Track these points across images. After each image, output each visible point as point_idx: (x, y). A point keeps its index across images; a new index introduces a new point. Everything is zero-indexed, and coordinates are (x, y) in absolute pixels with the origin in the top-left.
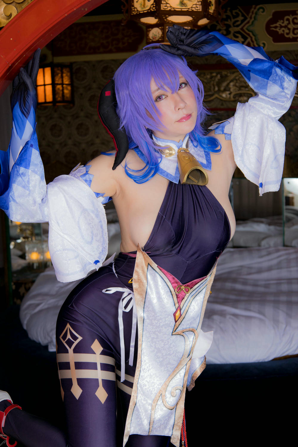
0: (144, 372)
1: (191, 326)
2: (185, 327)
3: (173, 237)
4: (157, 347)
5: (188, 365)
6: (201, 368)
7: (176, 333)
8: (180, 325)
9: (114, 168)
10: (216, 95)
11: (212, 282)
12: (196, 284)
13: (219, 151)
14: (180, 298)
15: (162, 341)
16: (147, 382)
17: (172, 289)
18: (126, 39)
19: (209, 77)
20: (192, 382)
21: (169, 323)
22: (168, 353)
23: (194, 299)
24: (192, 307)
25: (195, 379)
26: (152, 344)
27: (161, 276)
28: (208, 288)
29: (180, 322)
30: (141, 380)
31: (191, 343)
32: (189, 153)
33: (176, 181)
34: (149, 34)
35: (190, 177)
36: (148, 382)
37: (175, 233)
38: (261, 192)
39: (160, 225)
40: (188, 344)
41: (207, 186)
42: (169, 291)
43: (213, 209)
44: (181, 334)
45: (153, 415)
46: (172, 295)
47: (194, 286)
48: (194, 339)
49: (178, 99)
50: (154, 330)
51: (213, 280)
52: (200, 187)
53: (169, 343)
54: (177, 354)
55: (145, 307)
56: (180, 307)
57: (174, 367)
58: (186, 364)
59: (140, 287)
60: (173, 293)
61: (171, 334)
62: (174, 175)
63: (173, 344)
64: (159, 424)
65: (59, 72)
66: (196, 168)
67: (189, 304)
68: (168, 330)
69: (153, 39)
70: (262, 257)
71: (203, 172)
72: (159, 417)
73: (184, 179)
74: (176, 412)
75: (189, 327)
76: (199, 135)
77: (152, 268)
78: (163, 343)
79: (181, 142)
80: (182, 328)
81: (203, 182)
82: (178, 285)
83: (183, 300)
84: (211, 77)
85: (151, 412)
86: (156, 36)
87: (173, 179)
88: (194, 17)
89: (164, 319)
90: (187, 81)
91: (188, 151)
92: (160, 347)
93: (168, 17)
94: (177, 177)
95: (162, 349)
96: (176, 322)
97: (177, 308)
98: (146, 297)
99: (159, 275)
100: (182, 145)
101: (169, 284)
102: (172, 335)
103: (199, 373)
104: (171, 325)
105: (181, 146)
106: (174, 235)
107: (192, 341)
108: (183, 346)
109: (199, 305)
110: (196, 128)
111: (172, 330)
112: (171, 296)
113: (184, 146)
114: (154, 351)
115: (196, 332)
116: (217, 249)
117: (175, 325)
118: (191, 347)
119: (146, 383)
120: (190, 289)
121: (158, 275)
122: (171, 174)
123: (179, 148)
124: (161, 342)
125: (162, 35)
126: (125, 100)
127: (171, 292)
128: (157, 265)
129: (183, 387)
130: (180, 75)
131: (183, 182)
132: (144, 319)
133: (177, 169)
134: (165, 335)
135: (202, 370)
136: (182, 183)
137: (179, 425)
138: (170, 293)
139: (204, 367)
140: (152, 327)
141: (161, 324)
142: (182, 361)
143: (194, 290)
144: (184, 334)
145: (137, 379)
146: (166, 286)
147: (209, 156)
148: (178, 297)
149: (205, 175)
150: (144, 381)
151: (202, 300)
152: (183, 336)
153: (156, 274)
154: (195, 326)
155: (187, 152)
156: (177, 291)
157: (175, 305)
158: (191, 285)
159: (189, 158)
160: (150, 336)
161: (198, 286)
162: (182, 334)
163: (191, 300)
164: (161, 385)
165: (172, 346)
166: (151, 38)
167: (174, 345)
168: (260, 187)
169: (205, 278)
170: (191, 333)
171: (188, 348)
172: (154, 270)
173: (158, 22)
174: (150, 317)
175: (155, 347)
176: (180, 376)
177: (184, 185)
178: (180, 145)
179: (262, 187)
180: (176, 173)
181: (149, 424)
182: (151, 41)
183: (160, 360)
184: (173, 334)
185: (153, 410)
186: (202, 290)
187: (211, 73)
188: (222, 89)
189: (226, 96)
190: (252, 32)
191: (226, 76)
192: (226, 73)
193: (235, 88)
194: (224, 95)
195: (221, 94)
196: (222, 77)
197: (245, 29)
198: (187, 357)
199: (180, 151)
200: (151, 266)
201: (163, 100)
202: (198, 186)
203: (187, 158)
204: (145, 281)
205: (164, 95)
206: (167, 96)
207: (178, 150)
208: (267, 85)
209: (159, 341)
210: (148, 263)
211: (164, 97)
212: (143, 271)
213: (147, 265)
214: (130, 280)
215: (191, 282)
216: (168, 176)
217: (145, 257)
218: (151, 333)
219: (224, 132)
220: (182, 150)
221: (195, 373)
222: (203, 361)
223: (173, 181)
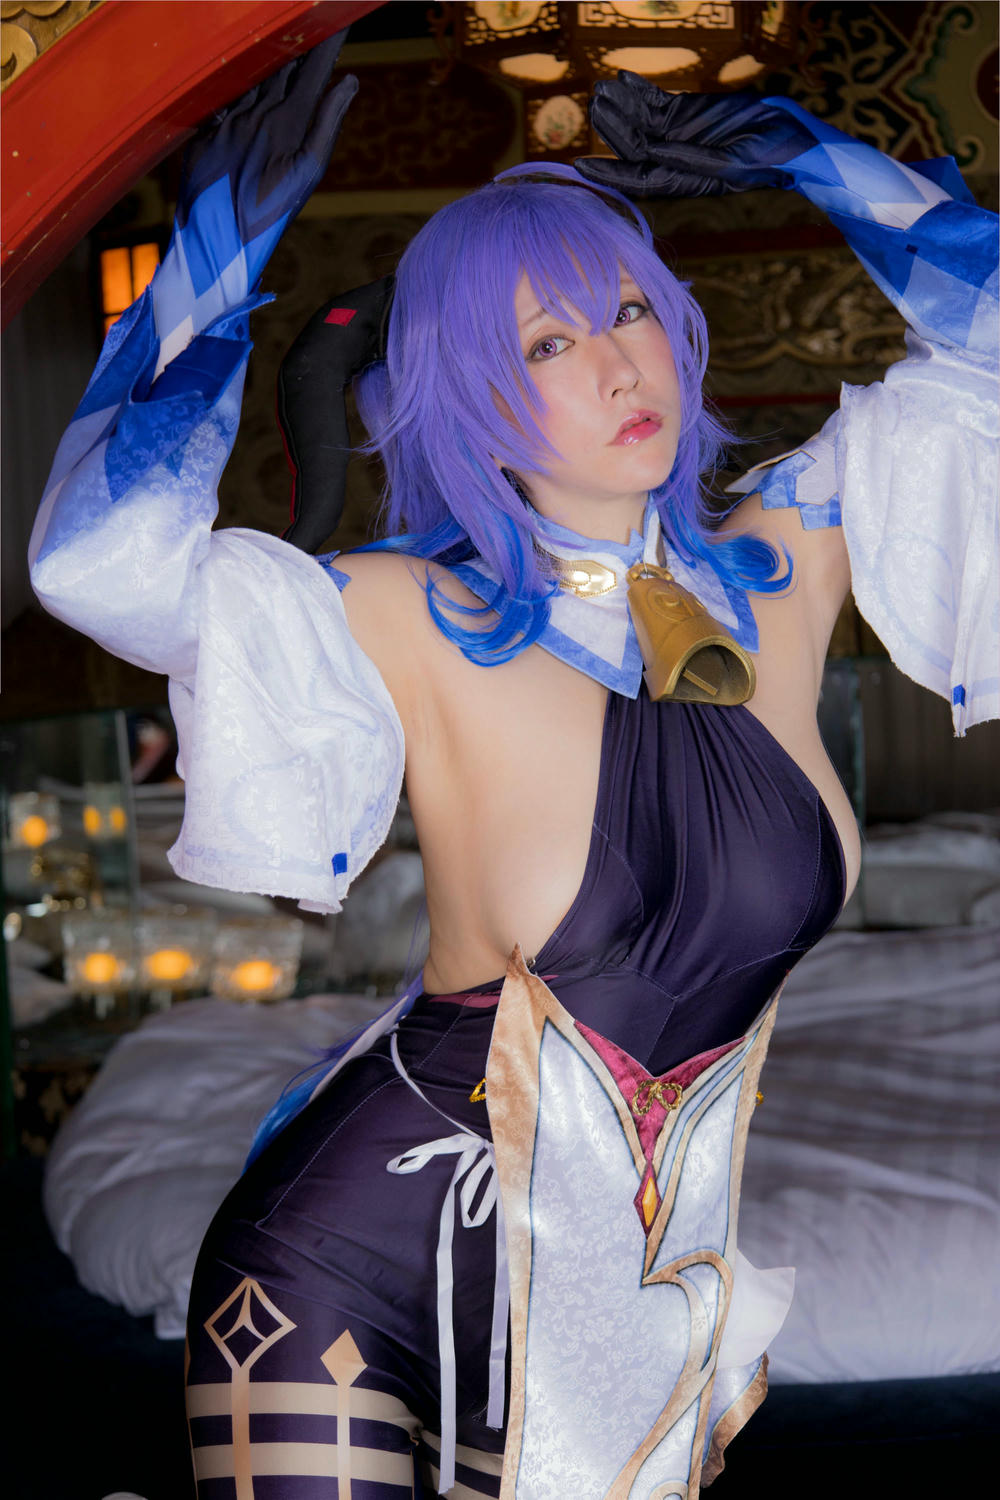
0: (538, 1438)
1: (702, 1243)
2: (680, 1249)
3: (637, 911)
4: (589, 1339)
5: (705, 1399)
7: (656, 1276)
8: (661, 1241)
10: (784, 346)
11: (761, 1059)
12: (704, 1069)
14: (647, 1132)
15: (608, 1314)
16: (551, 1478)
17: (621, 1102)
19: (755, 277)
20: (714, 1455)
21: (624, 1240)
22: (630, 1358)
23: (697, 1130)
24: (692, 1164)
25: (725, 1442)
26: (568, 1332)
27: (584, 1060)
28: (748, 1082)
29: (662, 1230)
30: (527, 1474)
31: (713, 1312)
33: (630, 690)
34: (533, 122)
35: (690, 675)
36: (556, 1478)
37: (644, 895)
38: (962, 720)
40: (704, 1318)
42: (611, 1110)
43: (776, 789)
44: (671, 1277)
46: (621, 1123)
47: (696, 1078)
48: (722, 1294)
49: (612, 352)
50: (574, 1277)
51: (766, 1050)
52: (724, 712)
53: (634, 1321)
54: (665, 1361)
55: (535, 1188)
56: (653, 1167)
57: (657, 1413)
58: (700, 1396)
59: (513, 1113)
60: (623, 1117)
61: (638, 1283)
62: (618, 665)
63: (648, 1321)
66: (711, 643)
67: (681, 1153)
68: (626, 1268)
69: (551, 140)
70: (974, 966)
71: (739, 656)
73: (668, 683)
75: (696, 1249)
77: (559, 1033)
78: (612, 1323)
79: (635, 539)
80: (670, 1255)
81: (733, 692)
82: (638, 1083)
83: (659, 1139)
84: (766, 280)
86: (560, 131)
87: (618, 681)
88: (704, 50)
89: (607, 1226)
91: (668, 578)
93: (605, 54)
94: (632, 674)
95: (609, 1345)
96: (647, 1230)
97: (642, 1174)
98: (538, 1150)
99: (580, 1054)
100: (643, 551)
101: (610, 1083)
102: (642, 1286)
103: (740, 1418)
104: (633, 1248)
105: (641, 555)
106: (639, 904)
107: (715, 1305)
108: (683, 1328)
109: (720, 1149)
111: (640, 1269)
112: (618, 1128)
113: (651, 557)
115: (723, 1265)
116: (793, 943)
117: (646, 1244)
118: (714, 1329)
119: (551, 1481)
120: (684, 1089)
121: (574, 1058)
123: (631, 565)
124: (604, 1318)
125: (582, 125)
127: (616, 1112)
128: (572, 1020)
129: (688, 1483)
130: (623, 275)
131: (665, 692)
132: (533, 1239)
133: (632, 642)
134: (619, 1291)
135: (753, 1409)
138: (613, 1119)
139: (760, 1395)
140: (566, 1264)
141: (601, 1249)
142: (684, 1387)
143: (695, 1094)
144: (681, 1279)
145: (513, 1467)
146: (601, 1094)
148: (642, 1127)
149: (744, 667)
150: (542, 1476)
151: (728, 1129)
152: (678, 1285)
153: (570, 1050)
154: (714, 1239)
155: (668, 582)
156: (639, 1106)
157: (634, 1163)
158: (685, 1076)
159: (681, 604)
160: (562, 1301)
161: (712, 1078)
162: (672, 1281)
163: (687, 1136)
164: (608, 1484)
165: (643, 1330)
166: (543, 138)
167: (649, 1325)
168: (956, 702)
169: (738, 1044)
170: (707, 1269)
171: (703, 1333)
172: (564, 1038)
173: (567, 72)
175: (583, 1342)
176: (678, 1442)
177: (663, 705)
178: (634, 553)
179: (963, 703)
180: (626, 658)
182: (541, 149)
183: (603, 1390)
184: (646, 1280)
186: (725, 1091)
187: (766, 264)
188: (808, 320)
189: (825, 347)
190: (925, 101)
191: (826, 272)
192: (823, 260)
193: (859, 314)
194: (815, 345)
195: (802, 340)
196: (807, 275)
197: (898, 89)
198: (702, 1369)
199: (635, 575)
200: (554, 1027)
201: (555, 354)
202: (717, 707)
203: (671, 605)
204: (532, 1087)
205: (562, 337)
206: (574, 342)
207: (630, 573)
208: (974, 308)
209: (594, 1318)
210: (544, 1017)
211: (560, 345)
212: (526, 1049)
213: (542, 1023)
214: (477, 1090)
215: (684, 1065)
216: (595, 669)
217: (537, 996)
218: (566, 1290)
219: (797, 500)
220: (644, 572)
221: (724, 1420)
222: (757, 1375)
223: (615, 686)
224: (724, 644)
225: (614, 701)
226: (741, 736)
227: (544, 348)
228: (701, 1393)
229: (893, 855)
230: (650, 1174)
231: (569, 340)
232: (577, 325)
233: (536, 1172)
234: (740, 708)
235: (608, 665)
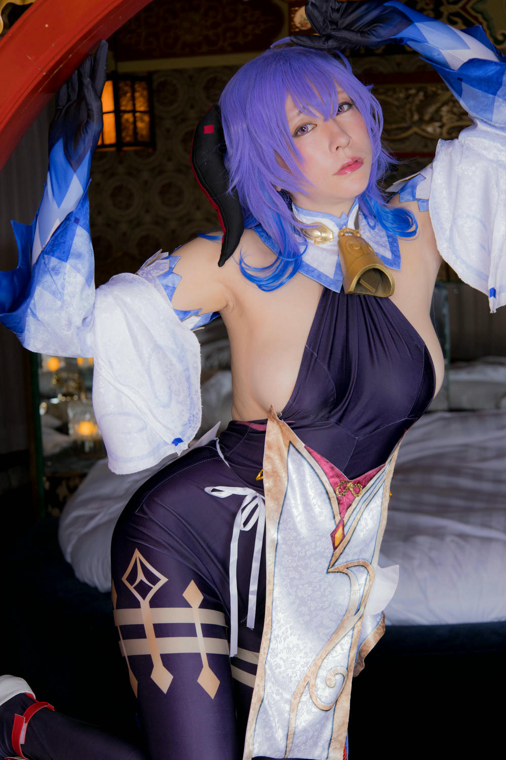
0: (277, 641)
1: (361, 557)
2: (350, 559)
3: (333, 393)
4: (300, 595)
5: (356, 630)
6: (377, 635)
7: (336, 569)
8: (341, 554)
9: (221, 263)
10: (415, 129)
11: (391, 476)
12: (371, 479)
13: (414, 233)
14: (344, 505)
15: (310, 583)
16: (282, 661)
17: (330, 489)
18: (250, 27)
19: (402, 95)
20: (360, 661)
21: (322, 551)
22: (319, 606)
24: (362, 522)
25: (365, 654)
26: (290, 590)
27: (310, 465)
28: (386, 486)
29: (343, 549)
30: (271, 658)
31: (362, 588)
32: (360, 238)
33: (337, 289)
34: (293, 18)
35: (362, 282)
36: (284, 661)
37: (336, 385)
38: (494, 305)
39: (309, 370)
40: (357, 590)
41: (392, 298)
42: (324, 491)
43: (403, 340)
44: (343, 570)
45: (293, 721)
46: (329, 499)
47: (368, 483)
48: (368, 580)
49: (336, 128)
50: (295, 564)
51: (393, 471)
52: (379, 301)
53: (322, 588)
54: (336, 609)
55: (281, 521)
56: (343, 521)
57: (331, 633)
58: (353, 628)
59: (275, 486)
60: (330, 496)
61: (326, 571)
62: (332, 277)
63: (329, 589)
64: (305, 737)
65: (127, 88)
66: (373, 267)
67: (358, 517)
68: (320, 563)
69: (301, 26)
71: (386, 274)
72: (303, 724)
73: (352, 286)
74: (335, 716)
75: (358, 559)
76: (376, 202)
77: (297, 450)
78: (311, 588)
79: (344, 216)
80: (345, 560)
81: (384, 291)
82: (341, 481)
83: (349, 509)
84: (408, 97)
85: (290, 715)
89: (314, 543)
90: (352, 100)
91: (358, 235)
92: (305, 596)
94: (338, 281)
95: (309, 598)
96: (335, 548)
97: (337, 523)
98: (285, 505)
99: (308, 462)
100: (347, 222)
101: (325, 479)
102: (328, 572)
103: (372, 643)
104: (325, 555)
105: (346, 224)
106: (333, 390)
107: (364, 585)
108: (347, 594)
109: (375, 517)
110: (369, 188)
111: (328, 564)
112: (327, 501)
113: (351, 225)
114: (294, 603)
115: (370, 568)
116: (409, 415)
117: (333, 554)
118: (362, 596)
119: (281, 662)
120: (363, 488)
121: (305, 463)
122: (325, 275)
123: (341, 229)
124: (308, 585)
126: (239, 139)
127: (327, 493)
128: (304, 445)
129: (347, 669)
130: (339, 89)
131: (350, 290)
132: (277, 544)
133: (338, 266)
134: (315, 574)
135: (378, 638)
136: (346, 292)
137: (341, 740)
138: (325, 496)
139: (381, 632)
140: (291, 558)
141: (309, 553)
142: (346, 622)
143: (367, 491)
144: (348, 571)
145: (264, 655)
146: (319, 483)
147: (395, 244)
148: (341, 502)
149: (389, 279)
150: (278, 659)
151: (379, 508)
152: (346, 574)
153: (303, 460)
154: (367, 556)
155: (357, 237)
156: (340, 492)
157: (334, 518)
158: (364, 481)
159: (361, 248)
160: (288, 575)
161: (374, 483)
162: (345, 572)
163: (362, 510)
164: (308, 666)
165: (327, 593)
166: (298, 25)
167: (330, 591)
168: (491, 296)
170: (362, 569)
171: (357, 597)
172: (300, 453)
174: (289, 540)
175: (297, 596)
176: (342, 649)
177: (351, 295)
178: (342, 222)
179: (495, 297)
180: (336, 274)
181: (285, 738)
182: (297, 30)
183: (305, 620)
184: (330, 570)
185: (293, 711)
186: (378, 490)
187: (407, 89)
188: (427, 117)
189: (435, 130)
190: (481, 13)
191: (435, 94)
192: (434, 89)
193: (450, 115)
194: (430, 129)
195: (424, 127)
196: (426, 96)
197: (468, 7)
198: (355, 614)
199: (342, 234)
200: (294, 447)
201: (307, 132)
202: (375, 297)
203: (357, 248)
204: (284, 475)
205: (310, 124)
206: (316, 125)
207: (340, 233)
208: (494, 105)
209: (303, 585)
210: (289, 441)
211: (310, 127)
212: (281, 455)
213: (288, 444)
214: (259, 475)
215: (363, 476)
216: (321, 279)
217: (284, 431)
218: (290, 570)
219: (416, 197)
220: (347, 232)
221: (365, 644)
222: (380, 623)
223: (330, 287)
224: (379, 268)
225: (326, 292)
226: (386, 312)
227: (302, 129)
228: (354, 626)
229: (462, 376)
230: (342, 524)
231: (314, 124)
232: (317, 117)
233: (283, 514)
234: (387, 299)
235: (327, 277)
